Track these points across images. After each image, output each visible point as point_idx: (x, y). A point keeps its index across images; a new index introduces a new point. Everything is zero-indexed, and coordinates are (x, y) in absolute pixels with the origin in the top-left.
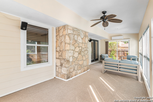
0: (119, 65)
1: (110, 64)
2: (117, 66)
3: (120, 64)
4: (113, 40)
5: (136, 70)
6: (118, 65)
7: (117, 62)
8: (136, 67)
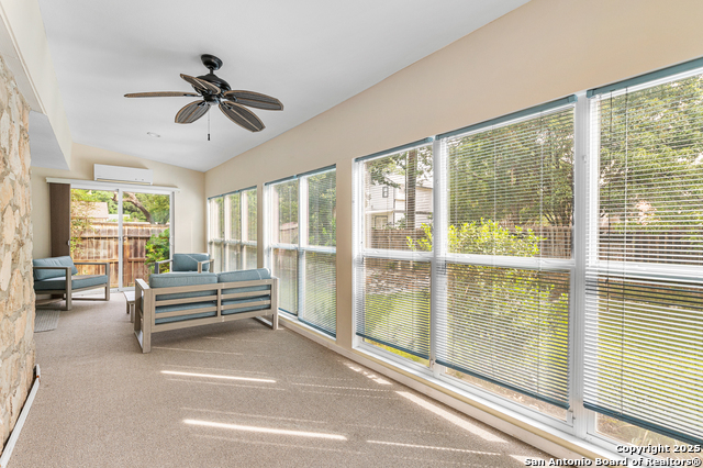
0: (219, 292)
1: (184, 295)
2: (214, 298)
3: (224, 286)
4: (100, 180)
5: (268, 297)
6: (216, 292)
7: (211, 282)
8: (269, 287)
